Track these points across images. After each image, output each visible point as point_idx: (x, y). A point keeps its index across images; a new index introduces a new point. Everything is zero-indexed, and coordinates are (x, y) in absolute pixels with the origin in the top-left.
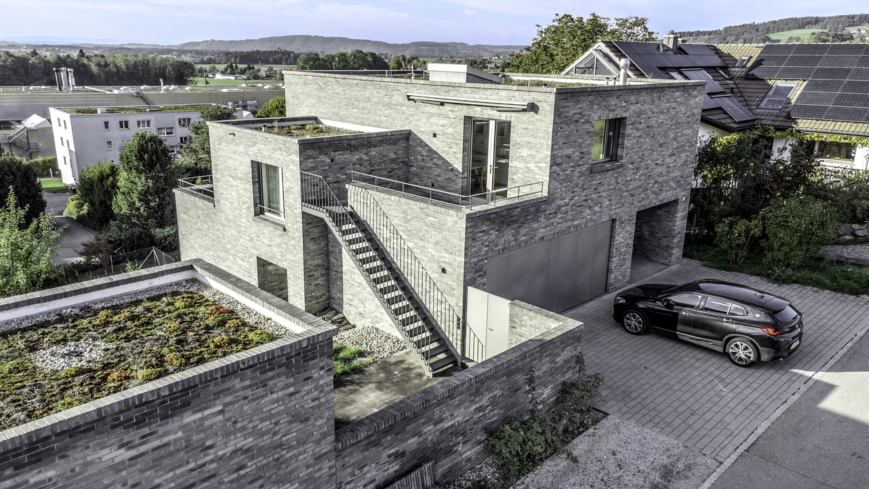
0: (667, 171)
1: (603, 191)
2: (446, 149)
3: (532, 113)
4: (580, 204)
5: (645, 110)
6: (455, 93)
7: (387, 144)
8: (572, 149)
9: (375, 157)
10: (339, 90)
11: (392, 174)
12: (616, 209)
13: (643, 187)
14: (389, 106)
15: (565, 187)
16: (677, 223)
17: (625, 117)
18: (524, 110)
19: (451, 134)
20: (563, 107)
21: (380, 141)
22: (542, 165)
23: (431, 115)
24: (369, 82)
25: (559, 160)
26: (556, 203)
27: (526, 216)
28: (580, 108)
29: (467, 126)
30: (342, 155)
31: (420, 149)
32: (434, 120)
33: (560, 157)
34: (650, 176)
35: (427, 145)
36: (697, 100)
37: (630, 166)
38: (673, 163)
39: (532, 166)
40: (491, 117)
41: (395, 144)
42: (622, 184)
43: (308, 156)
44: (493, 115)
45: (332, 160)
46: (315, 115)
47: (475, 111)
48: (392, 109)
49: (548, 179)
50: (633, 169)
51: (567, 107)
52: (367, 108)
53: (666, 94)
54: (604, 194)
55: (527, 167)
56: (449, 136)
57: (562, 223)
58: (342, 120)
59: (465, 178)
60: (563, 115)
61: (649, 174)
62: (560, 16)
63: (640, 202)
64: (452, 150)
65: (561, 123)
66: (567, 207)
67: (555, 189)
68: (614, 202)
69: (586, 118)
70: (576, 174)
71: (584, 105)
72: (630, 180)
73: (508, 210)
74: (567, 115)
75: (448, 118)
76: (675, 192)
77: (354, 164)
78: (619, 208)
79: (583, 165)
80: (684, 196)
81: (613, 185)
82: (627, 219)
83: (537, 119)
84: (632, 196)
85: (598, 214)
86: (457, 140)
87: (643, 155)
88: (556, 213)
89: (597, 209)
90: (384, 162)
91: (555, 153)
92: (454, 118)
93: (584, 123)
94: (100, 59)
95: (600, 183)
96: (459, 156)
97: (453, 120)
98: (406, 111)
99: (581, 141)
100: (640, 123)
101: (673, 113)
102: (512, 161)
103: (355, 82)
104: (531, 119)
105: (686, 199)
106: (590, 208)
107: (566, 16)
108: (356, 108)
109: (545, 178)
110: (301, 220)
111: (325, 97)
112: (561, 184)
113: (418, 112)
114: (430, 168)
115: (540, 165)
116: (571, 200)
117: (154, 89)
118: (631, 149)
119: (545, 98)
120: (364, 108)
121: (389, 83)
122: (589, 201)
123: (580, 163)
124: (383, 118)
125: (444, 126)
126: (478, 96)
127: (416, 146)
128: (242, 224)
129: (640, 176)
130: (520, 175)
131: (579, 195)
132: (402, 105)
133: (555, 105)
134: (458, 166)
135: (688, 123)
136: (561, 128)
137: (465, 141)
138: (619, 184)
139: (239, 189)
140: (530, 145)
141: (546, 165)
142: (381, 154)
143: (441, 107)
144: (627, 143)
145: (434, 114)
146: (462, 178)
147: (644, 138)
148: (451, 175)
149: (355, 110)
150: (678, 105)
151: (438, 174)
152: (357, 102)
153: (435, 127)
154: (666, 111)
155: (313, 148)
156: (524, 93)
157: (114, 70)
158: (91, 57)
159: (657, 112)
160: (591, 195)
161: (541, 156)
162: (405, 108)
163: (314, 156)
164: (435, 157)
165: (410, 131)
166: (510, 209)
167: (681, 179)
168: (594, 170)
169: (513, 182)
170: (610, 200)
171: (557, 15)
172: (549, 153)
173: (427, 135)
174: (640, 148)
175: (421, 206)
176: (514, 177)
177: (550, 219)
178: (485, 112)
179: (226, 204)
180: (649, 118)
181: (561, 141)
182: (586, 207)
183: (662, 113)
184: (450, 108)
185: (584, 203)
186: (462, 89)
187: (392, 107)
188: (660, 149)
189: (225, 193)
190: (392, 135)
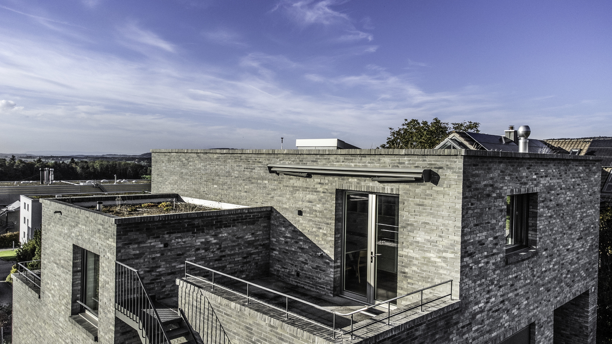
0: (577, 258)
1: (520, 288)
2: (314, 230)
3: (429, 184)
4: (497, 308)
5: (554, 185)
6: (324, 162)
7: (243, 224)
8: (485, 233)
9: (225, 240)
10: (200, 165)
11: (248, 260)
12: (534, 309)
13: (557, 279)
14: (250, 180)
15: (480, 285)
16: (590, 319)
17: (537, 193)
18: (418, 180)
19: (320, 212)
20: (473, 176)
21: (234, 220)
22: (449, 255)
23: (295, 189)
24: (229, 155)
25: (471, 249)
26: (471, 310)
27: (433, 335)
28: (492, 178)
29: (340, 202)
30: (181, 238)
31: (283, 229)
32: (300, 194)
33: (472, 244)
34: (563, 264)
35: (291, 225)
36: (596, 176)
37: (544, 253)
38: (581, 248)
39: (433, 256)
40: (370, 190)
41: (253, 223)
42: (538, 277)
43: (131, 240)
44: (373, 188)
45: (166, 245)
46: (176, 193)
47: (350, 183)
48: (253, 183)
49: (459, 275)
50: (547, 257)
51: (477, 175)
52: (227, 183)
53: (570, 168)
54: (521, 292)
55: (425, 258)
56: (318, 214)
57: (478, 338)
58: (201, 197)
59: (338, 267)
60: (473, 187)
61: (561, 262)
62: (409, 121)
63: (556, 297)
64: (321, 231)
65: (471, 197)
66: (483, 314)
67: (468, 290)
68: (531, 300)
69: (498, 191)
70: (491, 266)
71: (495, 174)
72: (545, 271)
73: (408, 329)
74: (479, 186)
75: (315, 192)
76: (585, 282)
77: (198, 249)
78: (537, 307)
79: (498, 254)
80: (593, 286)
81: (529, 278)
82: (546, 321)
83: (437, 192)
84: (548, 291)
85: (516, 319)
86: (327, 218)
87: (555, 239)
88: (470, 324)
89: (515, 312)
90: (239, 245)
91: (466, 238)
92: (324, 192)
93: (496, 198)
94: (84, 164)
95: (516, 277)
96: (330, 238)
97: (322, 195)
98: (267, 185)
99: (494, 221)
100: (551, 200)
101: (578, 190)
102: (403, 247)
103: (216, 156)
104: (428, 192)
105: (595, 289)
106: (508, 311)
107: (414, 121)
108: (216, 184)
109: (453, 274)
110: (113, 329)
111: (186, 174)
112: (475, 281)
113: (281, 185)
114: (295, 252)
115: (444, 254)
116: (487, 302)
117: (109, 182)
118: (544, 232)
119: (448, 163)
120: (224, 184)
121: (250, 156)
122: (507, 303)
123: (495, 251)
124: (243, 194)
125: (311, 202)
126: (353, 165)
127: (278, 226)
128: (60, 324)
129: (554, 265)
130: (414, 268)
131: (495, 296)
132: (263, 179)
133: (464, 172)
134: (329, 251)
135: (591, 202)
136: (472, 204)
137: (338, 220)
138: (534, 276)
139: (60, 279)
140: (428, 227)
141: (454, 255)
142: (234, 236)
143: (308, 179)
144: (541, 225)
145: (300, 187)
146: (335, 267)
147: (555, 219)
148: (320, 263)
149: (215, 186)
150: (582, 180)
151: (303, 260)
152: (217, 177)
153: (300, 203)
154: (572, 187)
155: (137, 230)
156: (416, 158)
157: (92, 171)
158: (79, 163)
159: (564, 189)
160: (508, 293)
161: (445, 242)
162: (266, 182)
163: (140, 240)
164: (301, 240)
165: (272, 207)
166: (412, 328)
167: (589, 266)
168: (510, 261)
169: (406, 277)
170: (527, 299)
171: (406, 120)
172: (458, 239)
173: (292, 212)
174: (552, 230)
175: (272, 324)
176: (407, 270)
177: (464, 334)
178: (363, 183)
179: (49, 297)
180: (558, 194)
181: (473, 222)
182: (504, 311)
183: (569, 189)
184: (319, 181)
185: (501, 306)
186: (332, 158)
187: (253, 181)
188: (570, 232)
189: (49, 282)
190: (249, 213)
